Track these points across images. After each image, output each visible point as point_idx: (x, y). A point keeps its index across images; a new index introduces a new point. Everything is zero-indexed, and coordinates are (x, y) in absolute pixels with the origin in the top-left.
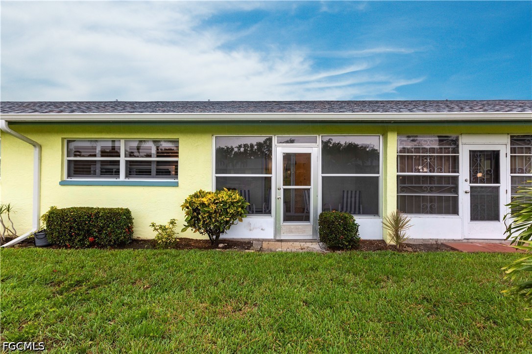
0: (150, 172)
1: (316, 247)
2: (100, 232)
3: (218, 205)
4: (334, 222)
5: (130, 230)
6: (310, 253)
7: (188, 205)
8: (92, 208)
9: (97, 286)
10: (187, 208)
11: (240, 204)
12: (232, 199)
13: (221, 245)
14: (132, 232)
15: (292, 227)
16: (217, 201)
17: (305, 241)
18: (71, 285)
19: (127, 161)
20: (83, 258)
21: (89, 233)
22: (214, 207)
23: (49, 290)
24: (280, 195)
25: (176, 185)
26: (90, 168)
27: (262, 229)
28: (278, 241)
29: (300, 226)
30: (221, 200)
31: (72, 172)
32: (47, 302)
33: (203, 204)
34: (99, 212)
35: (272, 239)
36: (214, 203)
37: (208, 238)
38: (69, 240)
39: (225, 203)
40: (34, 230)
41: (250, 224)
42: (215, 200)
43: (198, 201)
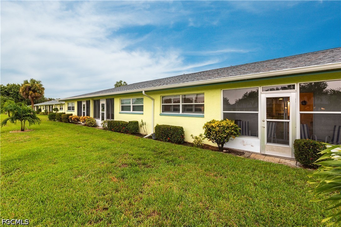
0: (192, 110)
1: (293, 163)
2: (171, 136)
3: (220, 128)
4: (304, 147)
5: (183, 137)
6: (288, 167)
7: (205, 127)
8: (169, 126)
9: (167, 155)
10: (205, 128)
11: (233, 128)
12: (228, 125)
13: (224, 151)
14: (184, 138)
15: (274, 147)
16: (219, 126)
17: (285, 158)
18: (159, 153)
19: (183, 105)
20: (165, 145)
21: (167, 136)
22: (218, 128)
23: (153, 153)
24: (264, 125)
25: (203, 117)
26: (170, 108)
27: (252, 146)
28: (263, 155)
29: (280, 148)
30: (222, 125)
31: (164, 110)
32: (152, 156)
33: (212, 127)
34: (171, 127)
35: (259, 153)
36: (218, 126)
37: (217, 146)
38: (162, 138)
39: (224, 127)
40: (152, 133)
41: (243, 142)
42: (219, 125)
43: (210, 125)
